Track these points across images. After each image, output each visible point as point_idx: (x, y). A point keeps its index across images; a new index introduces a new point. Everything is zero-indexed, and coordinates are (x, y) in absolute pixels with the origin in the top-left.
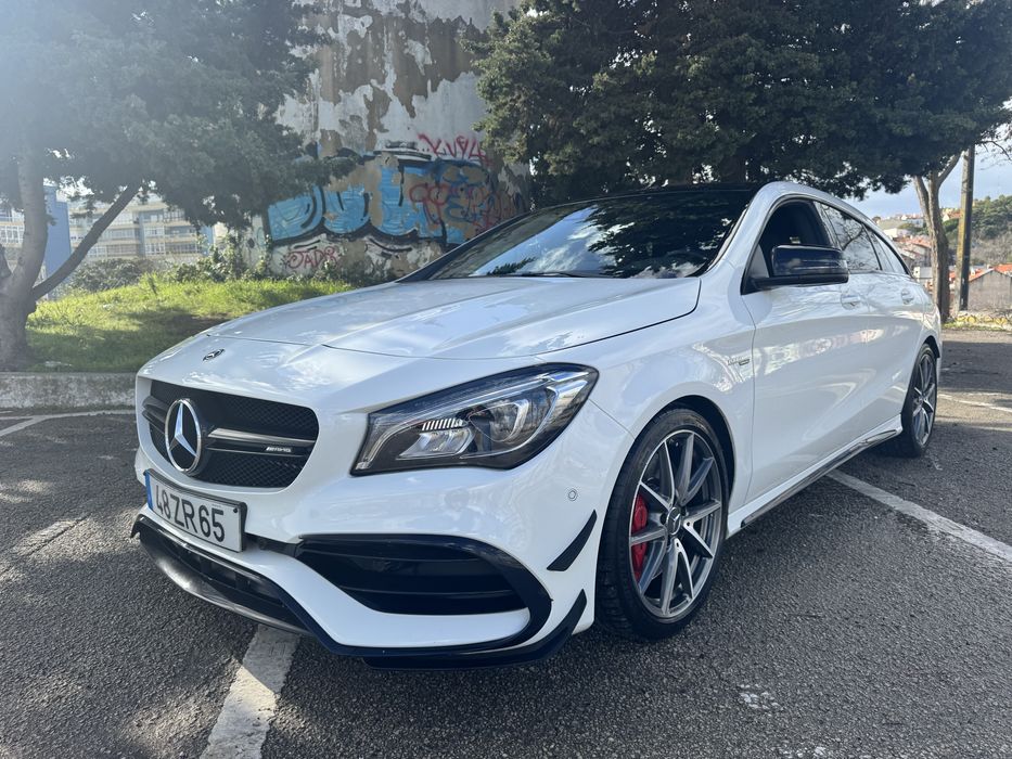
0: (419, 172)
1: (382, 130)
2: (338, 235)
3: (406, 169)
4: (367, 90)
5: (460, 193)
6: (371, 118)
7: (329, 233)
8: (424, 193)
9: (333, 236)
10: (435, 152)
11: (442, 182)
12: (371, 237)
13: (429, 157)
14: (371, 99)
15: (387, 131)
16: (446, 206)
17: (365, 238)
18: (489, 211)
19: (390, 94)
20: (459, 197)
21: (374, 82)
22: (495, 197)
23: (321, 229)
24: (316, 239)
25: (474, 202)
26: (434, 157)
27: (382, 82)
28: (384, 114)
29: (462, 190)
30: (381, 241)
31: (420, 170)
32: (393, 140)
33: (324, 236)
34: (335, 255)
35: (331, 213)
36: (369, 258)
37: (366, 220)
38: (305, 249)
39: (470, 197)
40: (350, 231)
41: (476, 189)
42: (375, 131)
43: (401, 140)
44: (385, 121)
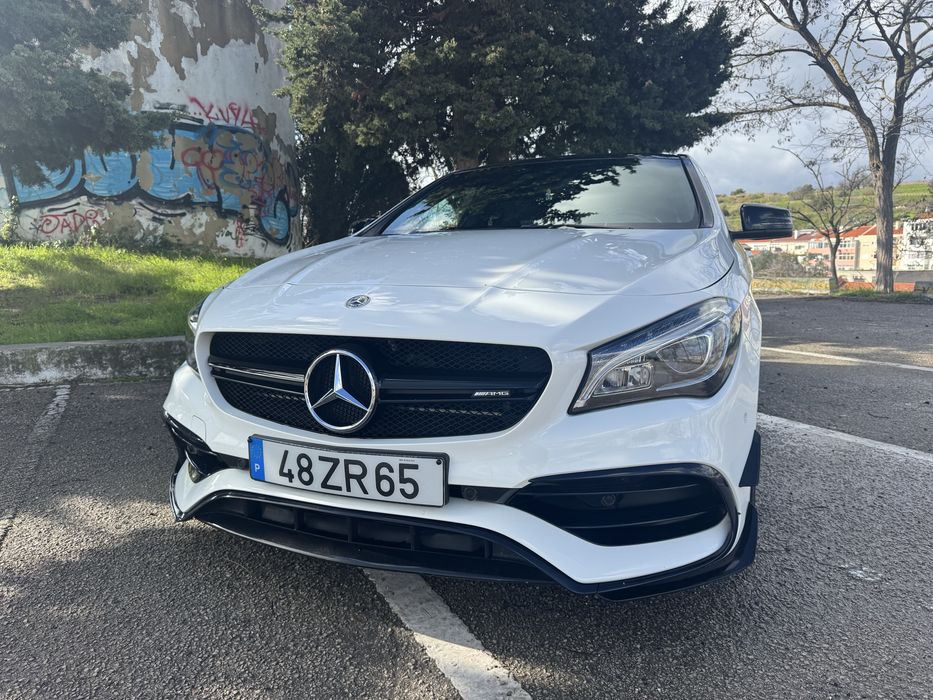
0: (190, 135)
1: (149, 89)
2: (101, 198)
3: (177, 131)
4: (132, 47)
5: (233, 158)
6: (136, 75)
7: (90, 196)
8: (198, 157)
9: (95, 199)
10: (207, 116)
11: (215, 147)
12: (140, 200)
13: (201, 121)
14: (136, 56)
15: (155, 91)
16: (221, 171)
17: (134, 202)
18: (263, 179)
19: (157, 53)
20: (233, 163)
21: (138, 39)
22: (268, 165)
23: (80, 190)
24: (74, 202)
25: (248, 169)
26: (206, 122)
27: (148, 39)
28: (152, 73)
29: (236, 156)
30: (152, 205)
31: (192, 134)
32: (162, 101)
33: (84, 198)
34: (99, 219)
35: (91, 175)
36: (139, 222)
37: (133, 182)
38: (62, 212)
39: (244, 163)
40: (115, 194)
41: (250, 157)
42: (142, 90)
43: (171, 102)
44: (152, 80)
